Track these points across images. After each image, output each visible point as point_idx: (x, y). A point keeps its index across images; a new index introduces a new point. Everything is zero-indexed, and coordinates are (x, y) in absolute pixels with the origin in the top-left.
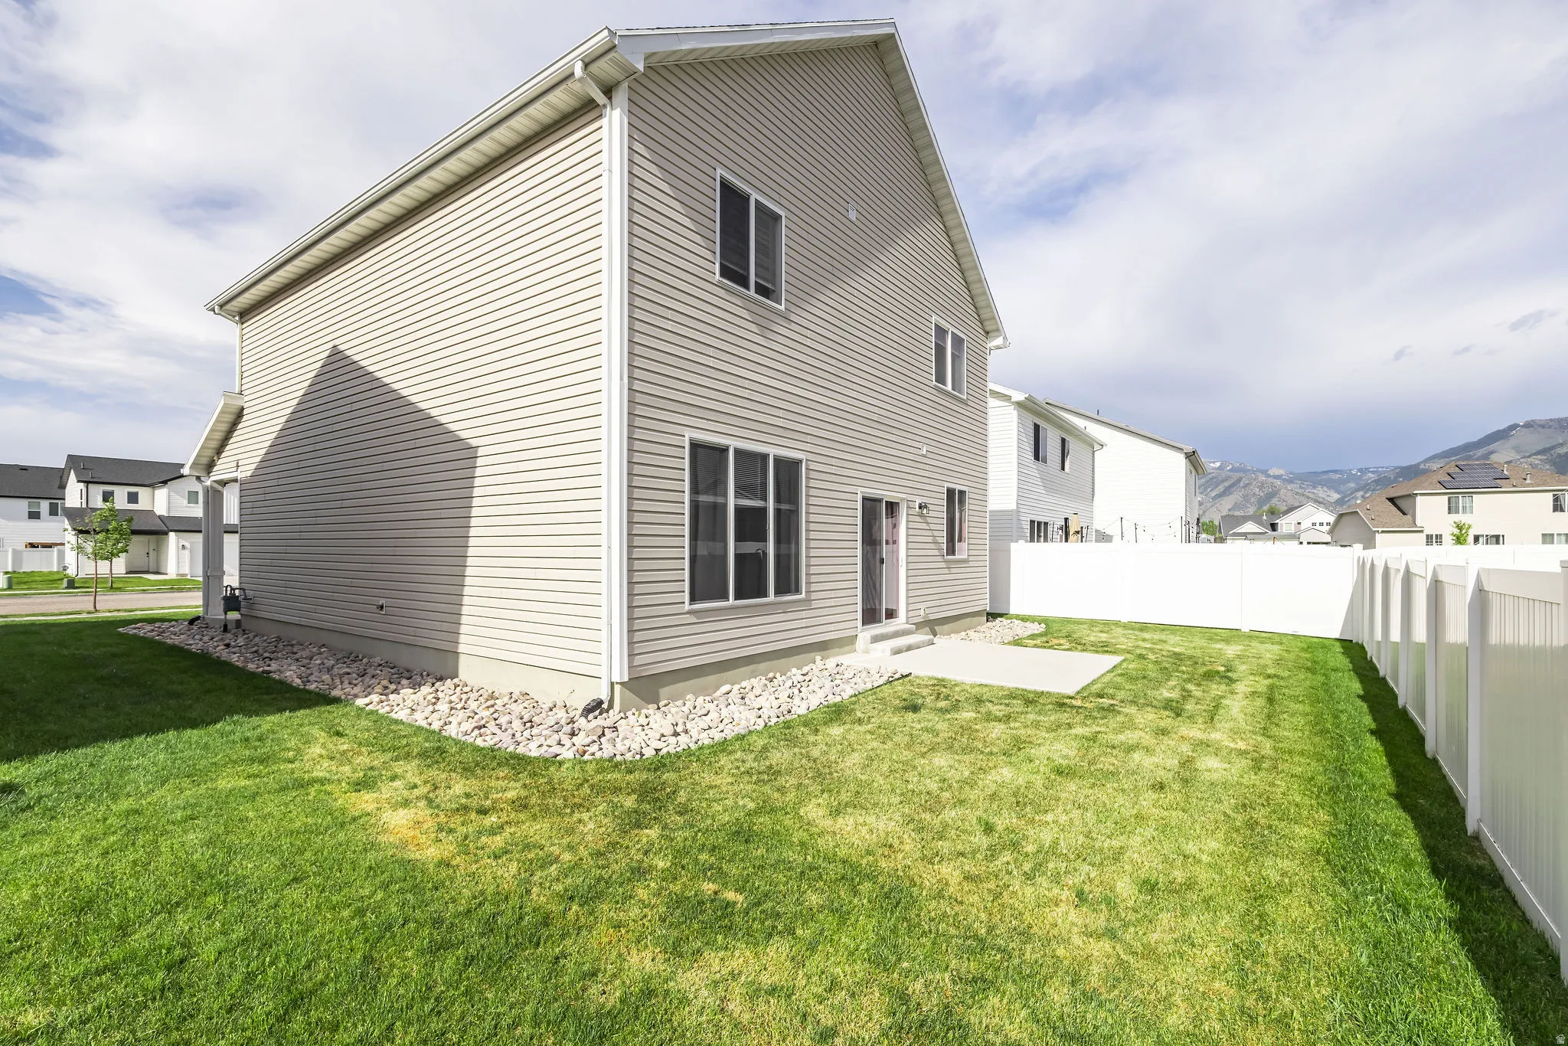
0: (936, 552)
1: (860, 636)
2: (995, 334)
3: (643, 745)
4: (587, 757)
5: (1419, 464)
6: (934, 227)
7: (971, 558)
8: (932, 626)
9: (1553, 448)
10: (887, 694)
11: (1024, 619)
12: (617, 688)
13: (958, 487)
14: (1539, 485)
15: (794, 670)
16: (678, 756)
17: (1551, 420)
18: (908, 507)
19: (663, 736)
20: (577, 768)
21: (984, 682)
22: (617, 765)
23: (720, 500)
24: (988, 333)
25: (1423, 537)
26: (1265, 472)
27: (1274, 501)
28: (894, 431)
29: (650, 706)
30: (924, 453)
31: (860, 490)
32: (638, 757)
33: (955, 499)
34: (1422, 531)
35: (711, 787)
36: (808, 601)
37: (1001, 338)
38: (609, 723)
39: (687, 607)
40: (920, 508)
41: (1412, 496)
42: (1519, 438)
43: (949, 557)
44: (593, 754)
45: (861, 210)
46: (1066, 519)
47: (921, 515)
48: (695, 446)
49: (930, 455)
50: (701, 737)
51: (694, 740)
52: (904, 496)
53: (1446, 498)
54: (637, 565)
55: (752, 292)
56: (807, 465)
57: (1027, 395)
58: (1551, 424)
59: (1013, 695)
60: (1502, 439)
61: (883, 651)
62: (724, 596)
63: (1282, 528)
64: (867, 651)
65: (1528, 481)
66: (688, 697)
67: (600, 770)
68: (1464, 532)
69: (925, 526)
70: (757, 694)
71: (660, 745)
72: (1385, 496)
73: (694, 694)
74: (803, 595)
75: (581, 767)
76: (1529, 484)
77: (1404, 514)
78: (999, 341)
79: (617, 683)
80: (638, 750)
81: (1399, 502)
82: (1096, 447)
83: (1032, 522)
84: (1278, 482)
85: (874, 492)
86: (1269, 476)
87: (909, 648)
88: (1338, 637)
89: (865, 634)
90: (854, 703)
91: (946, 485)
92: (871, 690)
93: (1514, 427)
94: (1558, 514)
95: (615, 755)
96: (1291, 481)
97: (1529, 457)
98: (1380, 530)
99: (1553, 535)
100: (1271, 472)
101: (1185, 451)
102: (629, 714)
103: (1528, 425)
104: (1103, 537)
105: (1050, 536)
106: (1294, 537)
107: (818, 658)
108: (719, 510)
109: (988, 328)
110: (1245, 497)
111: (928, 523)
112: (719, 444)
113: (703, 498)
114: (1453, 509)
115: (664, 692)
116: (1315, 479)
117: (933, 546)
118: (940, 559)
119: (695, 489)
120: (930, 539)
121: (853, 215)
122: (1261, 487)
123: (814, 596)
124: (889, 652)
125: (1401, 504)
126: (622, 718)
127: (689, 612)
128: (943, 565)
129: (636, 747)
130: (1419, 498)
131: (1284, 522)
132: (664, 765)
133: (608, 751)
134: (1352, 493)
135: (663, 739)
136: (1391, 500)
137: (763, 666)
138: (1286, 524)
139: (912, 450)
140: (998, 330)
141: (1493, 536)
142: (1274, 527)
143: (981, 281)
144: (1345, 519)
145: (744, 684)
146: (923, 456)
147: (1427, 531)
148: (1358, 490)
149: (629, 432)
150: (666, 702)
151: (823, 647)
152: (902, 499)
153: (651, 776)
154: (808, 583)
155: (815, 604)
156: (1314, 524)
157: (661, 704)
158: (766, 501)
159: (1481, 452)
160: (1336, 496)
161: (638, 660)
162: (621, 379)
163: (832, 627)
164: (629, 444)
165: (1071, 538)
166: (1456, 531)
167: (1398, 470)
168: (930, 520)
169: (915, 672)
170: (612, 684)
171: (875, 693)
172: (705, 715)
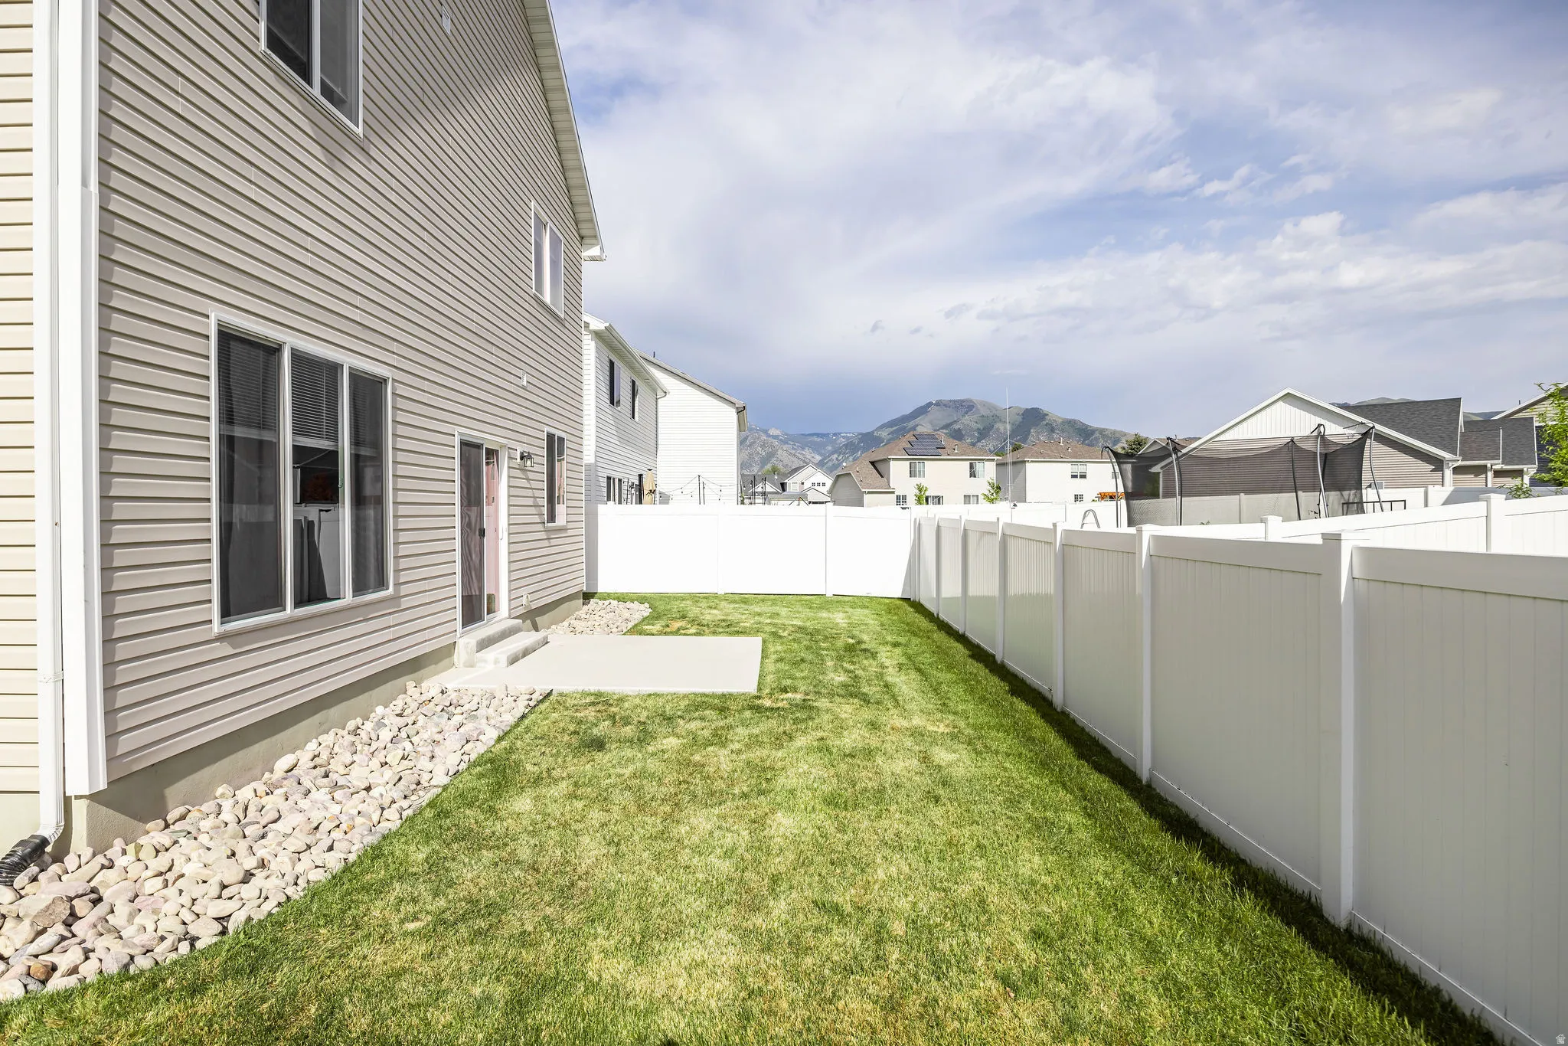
0: (537, 519)
1: (461, 643)
2: (593, 241)
3: (187, 916)
4: (57, 983)
5: (873, 432)
6: (530, 78)
7: (570, 525)
8: (533, 617)
9: (951, 424)
10: (546, 728)
11: (621, 598)
12: (80, 809)
13: (558, 433)
14: (962, 455)
15: (380, 710)
16: (275, 922)
17: (951, 401)
18: (510, 458)
19: (224, 887)
20: (50, 1019)
21: (651, 689)
22: (153, 981)
23: (267, 436)
24: (582, 238)
25: (893, 497)
26: (766, 432)
27: (773, 460)
28: (494, 350)
29: (150, 825)
30: (525, 383)
31: (457, 430)
32: (184, 948)
33: (554, 446)
34: (893, 492)
35: (398, 974)
36: (396, 598)
37: (598, 247)
38: (74, 884)
39: (216, 628)
40: (522, 458)
41: (886, 461)
42: (935, 414)
43: (550, 525)
44: (74, 971)
45: (455, 21)
46: (640, 476)
47: (523, 469)
48: (228, 338)
49: (530, 388)
50: (300, 868)
51: (289, 878)
52: (504, 441)
53: (908, 462)
54: (121, 557)
55: (316, 91)
56: (393, 387)
57: (607, 325)
58: (951, 404)
59: (699, 704)
60: (923, 414)
61: (496, 662)
62: (280, 605)
63: (790, 488)
64: (471, 665)
65: (956, 451)
66: (219, 791)
67: (118, 1009)
68: (923, 493)
69: (524, 484)
70: (348, 762)
71: (222, 908)
72: (868, 460)
73: (229, 783)
74: (391, 590)
75: (60, 1013)
76: (956, 453)
77: (882, 476)
78: (595, 251)
79: (78, 797)
80: (180, 930)
81: (878, 465)
82: (660, 394)
83: (609, 478)
84: (776, 442)
85: (474, 435)
86: (769, 436)
87: (526, 653)
88: (899, 595)
89: (467, 641)
90: (510, 751)
91: (547, 429)
92: (517, 725)
93: (930, 404)
94: (972, 478)
95: (132, 958)
96: (785, 442)
97: (938, 430)
98: (867, 490)
99: (969, 496)
100: (771, 432)
101: (737, 406)
102: (114, 852)
103: (938, 404)
104: (665, 499)
105: (624, 496)
106: (801, 497)
107: (410, 685)
108: (265, 452)
109: (584, 232)
110: (751, 455)
111: (528, 480)
112: (266, 339)
113: (239, 432)
114: (913, 473)
115: (173, 792)
116: (803, 441)
117: (533, 510)
118: (540, 527)
119: (228, 416)
120: (530, 502)
121: (447, 25)
122: (763, 446)
123: (405, 590)
124: (504, 661)
125: (879, 466)
126: (103, 867)
127: (221, 638)
128: (543, 535)
129: (170, 925)
130: (892, 463)
131: (791, 482)
132: (264, 953)
133: (110, 957)
134: (829, 456)
135: (226, 893)
136: (873, 463)
137: (334, 712)
138: (793, 484)
139: (512, 378)
140: (595, 237)
141: (936, 497)
142: (783, 486)
143: (580, 169)
144: (841, 480)
145: (312, 746)
146: (524, 388)
147: (897, 493)
148: (833, 453)
149: (101, 293)
150: (182, 810)
151: (414, 666)
152: (503, 446)
153: (250, 987)
154: (397, 571)
155: (405, 603)
156: (814, 484)
157: (170, 817)
158: (336, 441)
159: (911, 424)
160: (818, 458)
161: (125, 743)
162: (85, 183)
163: (427, 635)
164: (102, 318)
165: (646, 498)
166: (918, 493)
167: (860, 437)
168: (531, 475)
169: (558, 688)
170: (67, 801)
171: (528, 730)
172: (275, 821)
